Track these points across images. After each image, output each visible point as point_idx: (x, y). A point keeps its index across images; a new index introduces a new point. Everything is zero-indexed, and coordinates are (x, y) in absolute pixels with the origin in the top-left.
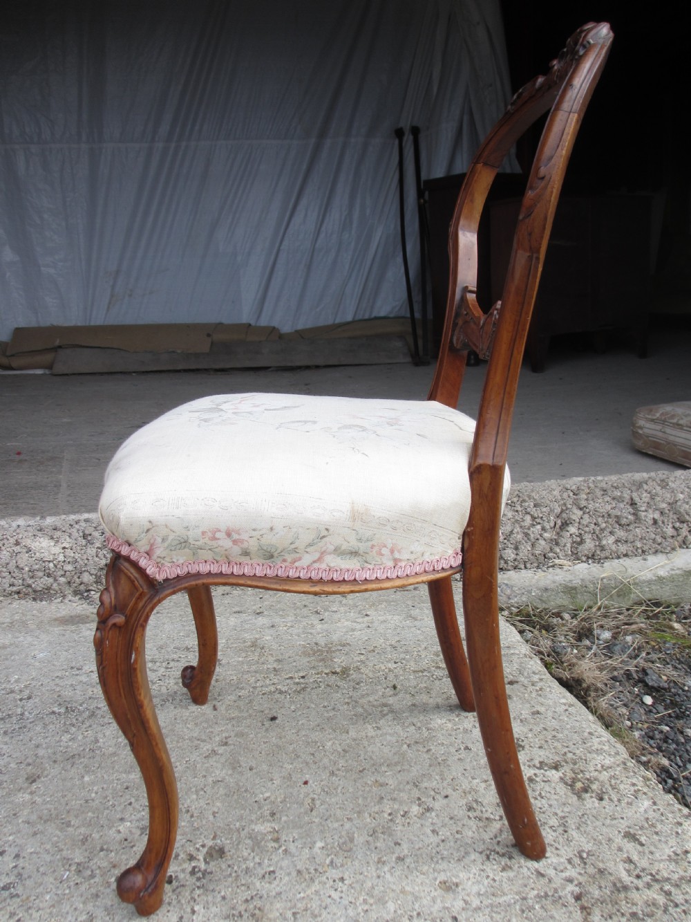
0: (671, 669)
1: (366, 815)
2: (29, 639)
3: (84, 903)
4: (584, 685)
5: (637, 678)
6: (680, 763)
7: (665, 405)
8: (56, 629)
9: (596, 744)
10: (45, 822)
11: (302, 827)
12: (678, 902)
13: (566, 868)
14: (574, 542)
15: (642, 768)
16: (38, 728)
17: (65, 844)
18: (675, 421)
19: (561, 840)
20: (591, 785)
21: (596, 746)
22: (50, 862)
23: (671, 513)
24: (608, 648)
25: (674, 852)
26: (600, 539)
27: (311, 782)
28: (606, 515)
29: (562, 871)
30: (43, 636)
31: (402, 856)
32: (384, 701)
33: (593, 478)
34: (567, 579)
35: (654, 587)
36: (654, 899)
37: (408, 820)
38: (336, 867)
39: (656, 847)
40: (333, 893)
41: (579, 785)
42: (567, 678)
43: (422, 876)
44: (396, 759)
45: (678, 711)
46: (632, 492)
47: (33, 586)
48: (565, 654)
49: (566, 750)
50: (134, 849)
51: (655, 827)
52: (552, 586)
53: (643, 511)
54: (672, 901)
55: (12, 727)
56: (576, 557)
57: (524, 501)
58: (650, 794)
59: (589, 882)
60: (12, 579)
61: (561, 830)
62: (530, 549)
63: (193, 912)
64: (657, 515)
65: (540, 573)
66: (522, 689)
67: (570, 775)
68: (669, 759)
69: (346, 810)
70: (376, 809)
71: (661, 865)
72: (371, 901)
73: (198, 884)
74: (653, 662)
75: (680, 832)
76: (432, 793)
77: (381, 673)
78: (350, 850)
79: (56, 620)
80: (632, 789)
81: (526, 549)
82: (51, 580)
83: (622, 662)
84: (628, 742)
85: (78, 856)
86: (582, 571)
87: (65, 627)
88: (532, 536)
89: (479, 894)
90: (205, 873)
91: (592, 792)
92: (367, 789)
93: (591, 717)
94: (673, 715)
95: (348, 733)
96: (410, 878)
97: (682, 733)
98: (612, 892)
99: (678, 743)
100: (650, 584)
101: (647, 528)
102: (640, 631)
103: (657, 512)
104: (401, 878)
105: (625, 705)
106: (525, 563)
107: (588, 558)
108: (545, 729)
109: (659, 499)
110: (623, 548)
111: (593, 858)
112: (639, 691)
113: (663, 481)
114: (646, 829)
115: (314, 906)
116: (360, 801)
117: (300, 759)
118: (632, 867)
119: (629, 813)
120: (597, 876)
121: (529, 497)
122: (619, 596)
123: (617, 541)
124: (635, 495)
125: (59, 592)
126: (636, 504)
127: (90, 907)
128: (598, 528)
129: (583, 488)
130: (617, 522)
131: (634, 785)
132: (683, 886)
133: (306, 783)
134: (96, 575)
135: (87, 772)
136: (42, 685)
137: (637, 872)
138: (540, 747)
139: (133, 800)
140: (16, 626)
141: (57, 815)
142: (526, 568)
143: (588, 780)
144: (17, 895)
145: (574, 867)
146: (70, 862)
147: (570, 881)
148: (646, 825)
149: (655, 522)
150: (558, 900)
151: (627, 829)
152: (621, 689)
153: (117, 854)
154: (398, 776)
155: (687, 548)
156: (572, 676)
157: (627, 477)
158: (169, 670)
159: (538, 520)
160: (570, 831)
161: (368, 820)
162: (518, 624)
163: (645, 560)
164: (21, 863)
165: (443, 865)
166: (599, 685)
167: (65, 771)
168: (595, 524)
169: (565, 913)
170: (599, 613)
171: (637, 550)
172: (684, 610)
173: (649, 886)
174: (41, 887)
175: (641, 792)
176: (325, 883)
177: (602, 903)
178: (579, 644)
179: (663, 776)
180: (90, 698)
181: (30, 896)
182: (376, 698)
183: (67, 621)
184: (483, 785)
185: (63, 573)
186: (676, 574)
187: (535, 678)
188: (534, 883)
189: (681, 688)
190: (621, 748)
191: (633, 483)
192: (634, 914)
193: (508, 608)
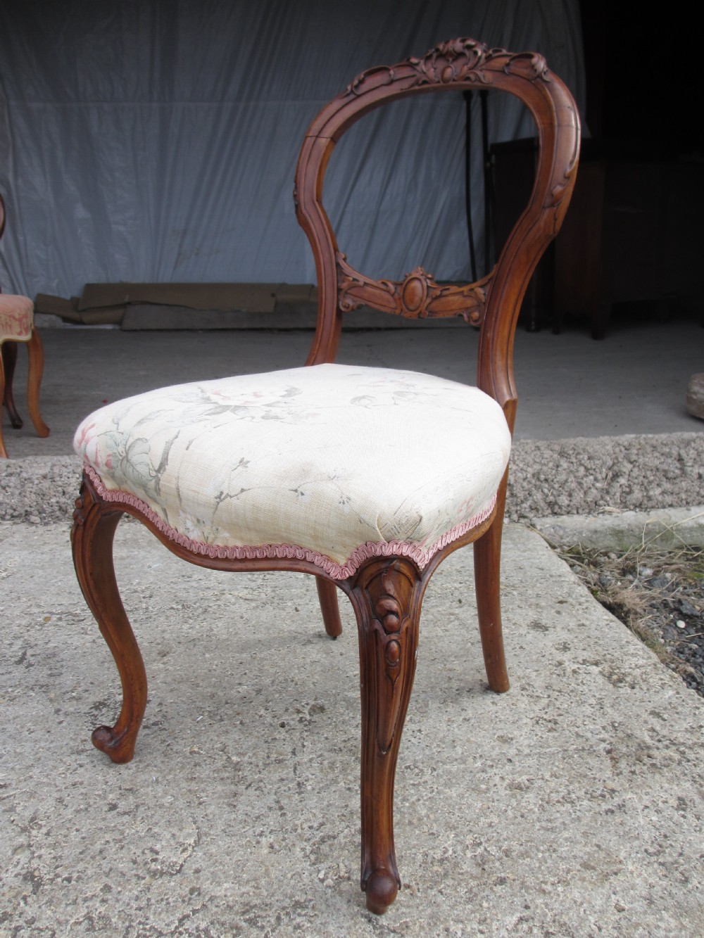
1: (438, 689)
2: (143, 553)
3: (218, 736)
4: (625, 609)
5: (673, 607)
10: (179, 682)
12: (690, 759)
13: (600, 732)
14: (623, 492)
15: (670, 670)
17: (197, 698)
19: (598, 713)
20: (625, 678)
21: (632, 651)
22: (187, 709)
24: (649, 582)
25: (690, 726)
26: (647, 490)
28: (654, 469)
29: (597, 734)
30: (154, 552)
31: (467, 717)
32: (451, 611)
33: (644, 436)
34: (615, 524)
35: (694, 534)
36: (670, 755)
37: (472, 695)
38: (415, 723)
39: (676, 722)
40: (413, 739)
41: (615, 677)
42: (610, 602)
43: (484, 732)
44: (462, 652)
46: (680, 449)
48: (610, 585)
49: (606, 652)
50: (253, 703)
51: (677, 709)
52: (601, 529)
53: (689, 466)
54: (685, 758)
55: (140, 617)
56: (624, 505)
57: (579, 454)
58: (675, 687)
59: (619, 742)
61: (598, 707)
62: (582, 496)
63: (304, 746)
65: (591, 518)
66: (570, 607)
67: (607, 669)
68: (695, 668)
69: (421, 685)
70: (446, 686)
71: (679, 734)
72: (444, 746)
73: (306, 729)
74: (688, 595)
75: (697, 713)
77: (448, 590)
78: (426, 712)
80: (660, 682)
81: (578, 496)
83: (660, 593)
84: (660, 652)
85: (208, 705)
86: (630, 518)
88: (585, 485)
89: (529, 746)
90: (310, 722)
91: (626, 683)
92: (438, 672)
93: (629, 632)
94: (702, 637)
96: (474, 732)
98: (637, 750)
100: (691, 531)
101: (692, 482)
102: (679, 570)
104: (466, 732)
105: (661, 627)
106: (577, 509)
107: (636, 507)
108: (589, 637)
110: (669, 499)
111: (623, 727)
112: (674, 617)
114: (669, 710)
116: (433, 680)
118: (655, 734)
119: (656, 698)
120: (626, 739)
121: (584, 450)
122: (662, 540)
123: (663, 493)
124: (683, 452)
126: (683, 460)
127: (223, 739)
128: (647, 480)
129: (634, 444)
130: (664, 476)
131: (662, 679)
132: (695, 749)
135: (208, 651)
136: (160, 588)
137: (659, 737)
138: (584, 650)
139: (247, 671)
140: (129, 543)
141: (187, 679)
142: (578, 513)
143: (623, 674)
144: (165, 729)
145: (607, 732)
146: (203, 710)
147: (604, 741)
148: (669, 707)
150: (592, 752)
151: (653, 709)
152: (658, 614)
153: (239, 705)
154: (464, 664)
156: (615, 601)
157: (677, 435)
159: (591, 472)
160: (605, 708)
161: (440, 693)
162: (569, 559)
163: (688, 510)
164: (164, 708)
165: (501, 725)
166: (638, 610)
167: (189, 649)
168: (644, 477)
169: (597, 761)
170: (643, 554)
173: (667, 747)
174: (183, 725)
175: (667, 685)
176: (406, 733)
177: (628, 756)
178: (623, 578)
179: (689, 680)
180: (202, 599)
181: (175, 730)
182: (444, 608)
184: (535, 673)
187: (583, 600)
188: (574, 740)
190: (653, 655)
191: (682, 441)
192: (653, 765)
193: (561, 546)
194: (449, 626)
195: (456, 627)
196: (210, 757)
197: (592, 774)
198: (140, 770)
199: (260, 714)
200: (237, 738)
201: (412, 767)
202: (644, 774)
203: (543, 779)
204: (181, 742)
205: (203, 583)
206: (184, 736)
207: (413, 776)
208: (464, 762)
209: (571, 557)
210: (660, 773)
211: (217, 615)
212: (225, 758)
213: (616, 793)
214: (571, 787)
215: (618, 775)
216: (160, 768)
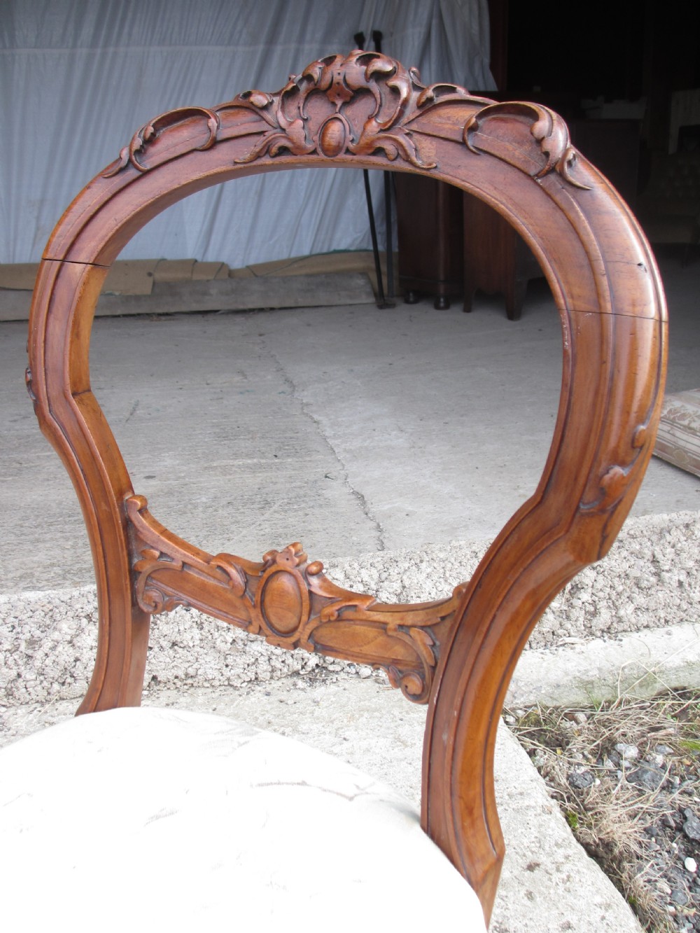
14: (587, 613)
26: (617, 608)
28: (623, 576)
35: (681, 674)
46: (652, 544)
52: (565, 680)
53: (667, 571)
56: (590, 632)
64: (683, 578)
65: (548, 655)
86: (598, 651)
100: (677, 671)
101: (671, 592)
103: (683, 572)
107: (604, 632)
109: (685, 554)
110: (644, 619)
122: (642, 687)
123: (637, 609)
124: (657, 550)
126: (658, 562)
128: (614, 592)
130: (636, 585)
142: (531, 647)
149: (681, 584)
163: (669, 632)
168: (611, 587)
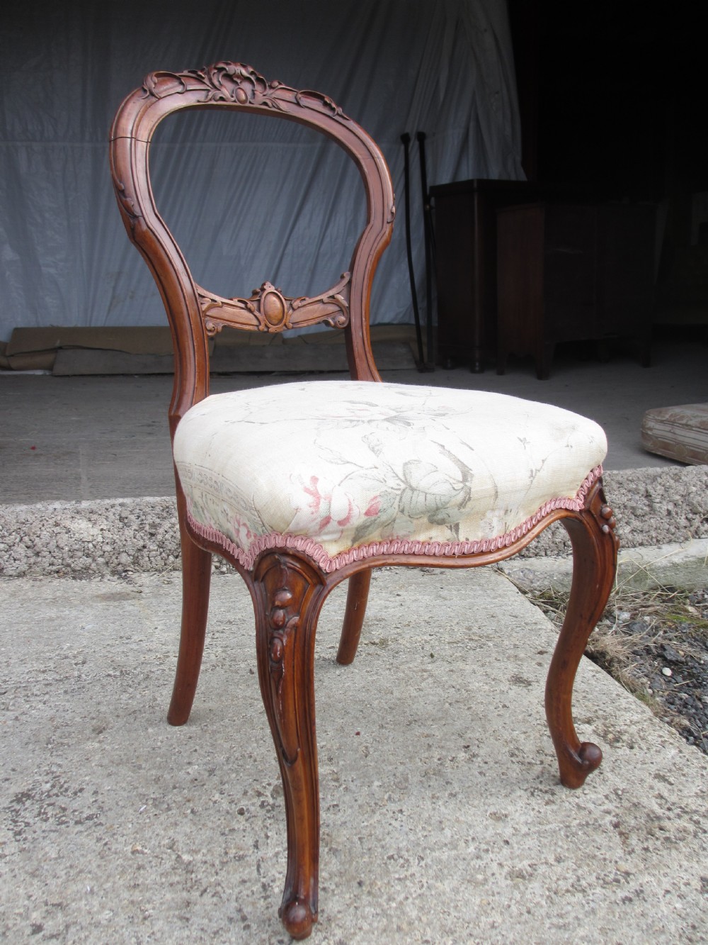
0: (688, 645)
1: (417, 760)
2: (74, 613)
3: (165, 830)
4: (608, 657)
5: (656, 653)
6: (700, 725)
7: (674, 407)
8: (99, 604)
9: (624, 704)
10: (118, 765)
11: (359, 770)
13: (603, 803)
15: (666, 725)
16: (97, 688)
17: (140, 783)
18: (684, 422)
19: (597, 780)
20: (621, 737)
21: (624, 705)
22: (128, 797)
23: (685, 504)
24: (628, 626)
25: (700, 790)
27: (362, 733)
28: (621, 507)
29: (600, 805)
30: (88, 611)
31: (453, 792)
32: (423, 667)
33: (609, 472)
35: (668, 573)
36: (685, 827)
37: (456, 764)
38: (394, 802)
39: (684, 786)
40: (393, 822)
41: (610, 736)
42: (591, 650)
43: (474, 809)
44: (440, 715)
45: (695, 682)
46: (646, 485)
47: (72, 566)
49: (597, 708)
50: (205, 787)
51: (682, 770)
53: (658, 503)
54: (701, 828)
55: (71, 687)
58: (677, 744)
59: (625, 813)
60: (52, 559)
62: (550, 537)
63: (267, 837)
64: (671, 507)
65: (561, 560)
67: (601, 728)
68: (689, 720)
69: (398, 756)
70: (426, 755)
71: (690, 800)
72: (430, 829)
73: (269, 815)
74: (670, 640)
75: (705, 774)
76: (477, 742)
77: (418, 644)
78: (406, 788)
79: (97, 596)
80: (660, 739)
81: (546, 537)
82: (90, 560)
83: (641, 638)
84: (652, 705)
85: (153, 792)
87: (108, 603)
89: (527, 823)
90: (274, 806)
91: (623, 742)
92: (416, 739)
93: (616, 683)
94: (691, 685)
95: (392, 693)
96: (463, 810)
97: (700, 700)
98: (647, 821)
99: (696, 708)
100: (665, 570)
101: (661, 519)
102: (656, 613)
103: (671, 503)
104: (454, 810)
105: (646, 676)
106: (546, 550)
108: (576, 691)
109: (673, 491)
110: (639, 538)
111: (628, 795)
112: (659, 664)
113: (676, 474)
114: (675, 772)
115: (378, 833)
116: (410, 749)
117: (350, 715)
118: (663, 801)
119: (658, 759)
120: (632, 809)
122: (636, 581)
123: (633, 531)
124: (649, 487)
125: (97, 572)
126: (651, 496)
127: (171, 833)
130: (633, 513)
131: (661, 736)
133: (358, 734)
134: (133, 556)
136: (94, 652)
137: (668, 805)
139: (197, 748)
140: (60, 602)
141: (128, 759)
142: (546, 555)
143: (619, 732)
144: (101, 824)
145: (611, 801)
146: (147, 798)
147: (608, 812)
148: (674, 768)
149: (669, 513)
150: (598, 827)
151: (657, 772)
152: (642, 662)
153: (189, 791)
154: (444, 728)
155: (699, 538)
156: (597, 649)
157: (641, 471)
158: (215, 640)
160: (605, 773)
161: (420, 764)
162: (541, 604)
163: (660, 548)
164: (100, 798)
165: (492, 800)
166: (621, 658)
167: (129, 724)
169: (605, 838)
170: (617, 597)
171: (652, 540)
172: (697, 596)
173: (679, 816)
174: (123, 818)
175: (667, 744)
176: (386, 814)
177: (638, 830)
178: (600, 623)
179: (685, 735)
181: (114, 825)
182: (415, 664)
183: (109, 597)
184: (523, 736)
185: (102, 553)
186: (690, 561)
188: (576, 814)
189: (698, 662)
190: (647, 708)
191: (648, 477)
192: (667, 839)
193: (531, 591)
194: (422, 684)
195: (430, 685)
196: (157, 857)
197: (602, 854)
198: (70, 878)
199: (214, 799)
200: (188, 830)
201: (396, 857)
202: (659, 850)
203: (546, 863)
204: (120, 839)
205: (144, 645)
206: (125, 832)
207: (398, 868)
208: (455, 848)
209: (542, 602)
210: (677, 849)
211: (161, 682)
212: (174, 857)
213: (632, 877)
214: (580, 872)
215: (630, 853)
216: (96, 874)
